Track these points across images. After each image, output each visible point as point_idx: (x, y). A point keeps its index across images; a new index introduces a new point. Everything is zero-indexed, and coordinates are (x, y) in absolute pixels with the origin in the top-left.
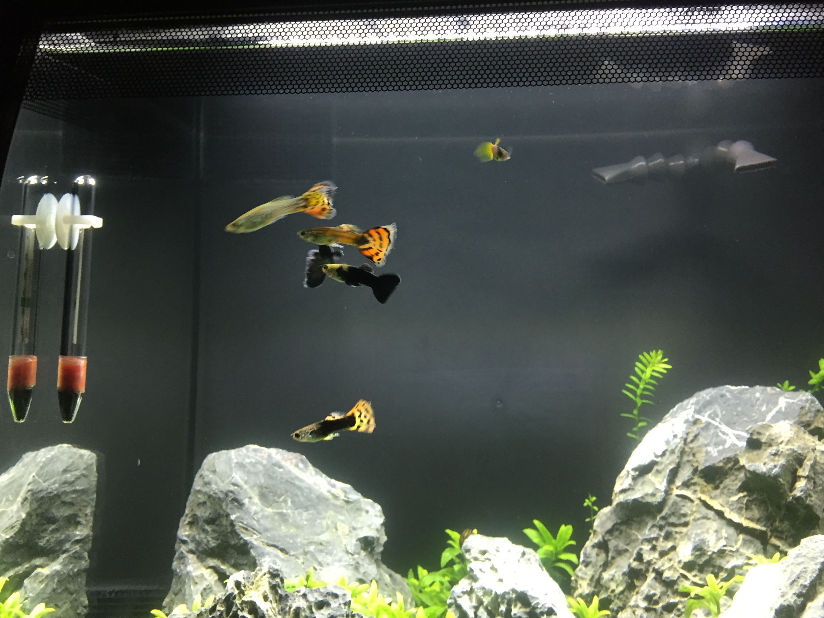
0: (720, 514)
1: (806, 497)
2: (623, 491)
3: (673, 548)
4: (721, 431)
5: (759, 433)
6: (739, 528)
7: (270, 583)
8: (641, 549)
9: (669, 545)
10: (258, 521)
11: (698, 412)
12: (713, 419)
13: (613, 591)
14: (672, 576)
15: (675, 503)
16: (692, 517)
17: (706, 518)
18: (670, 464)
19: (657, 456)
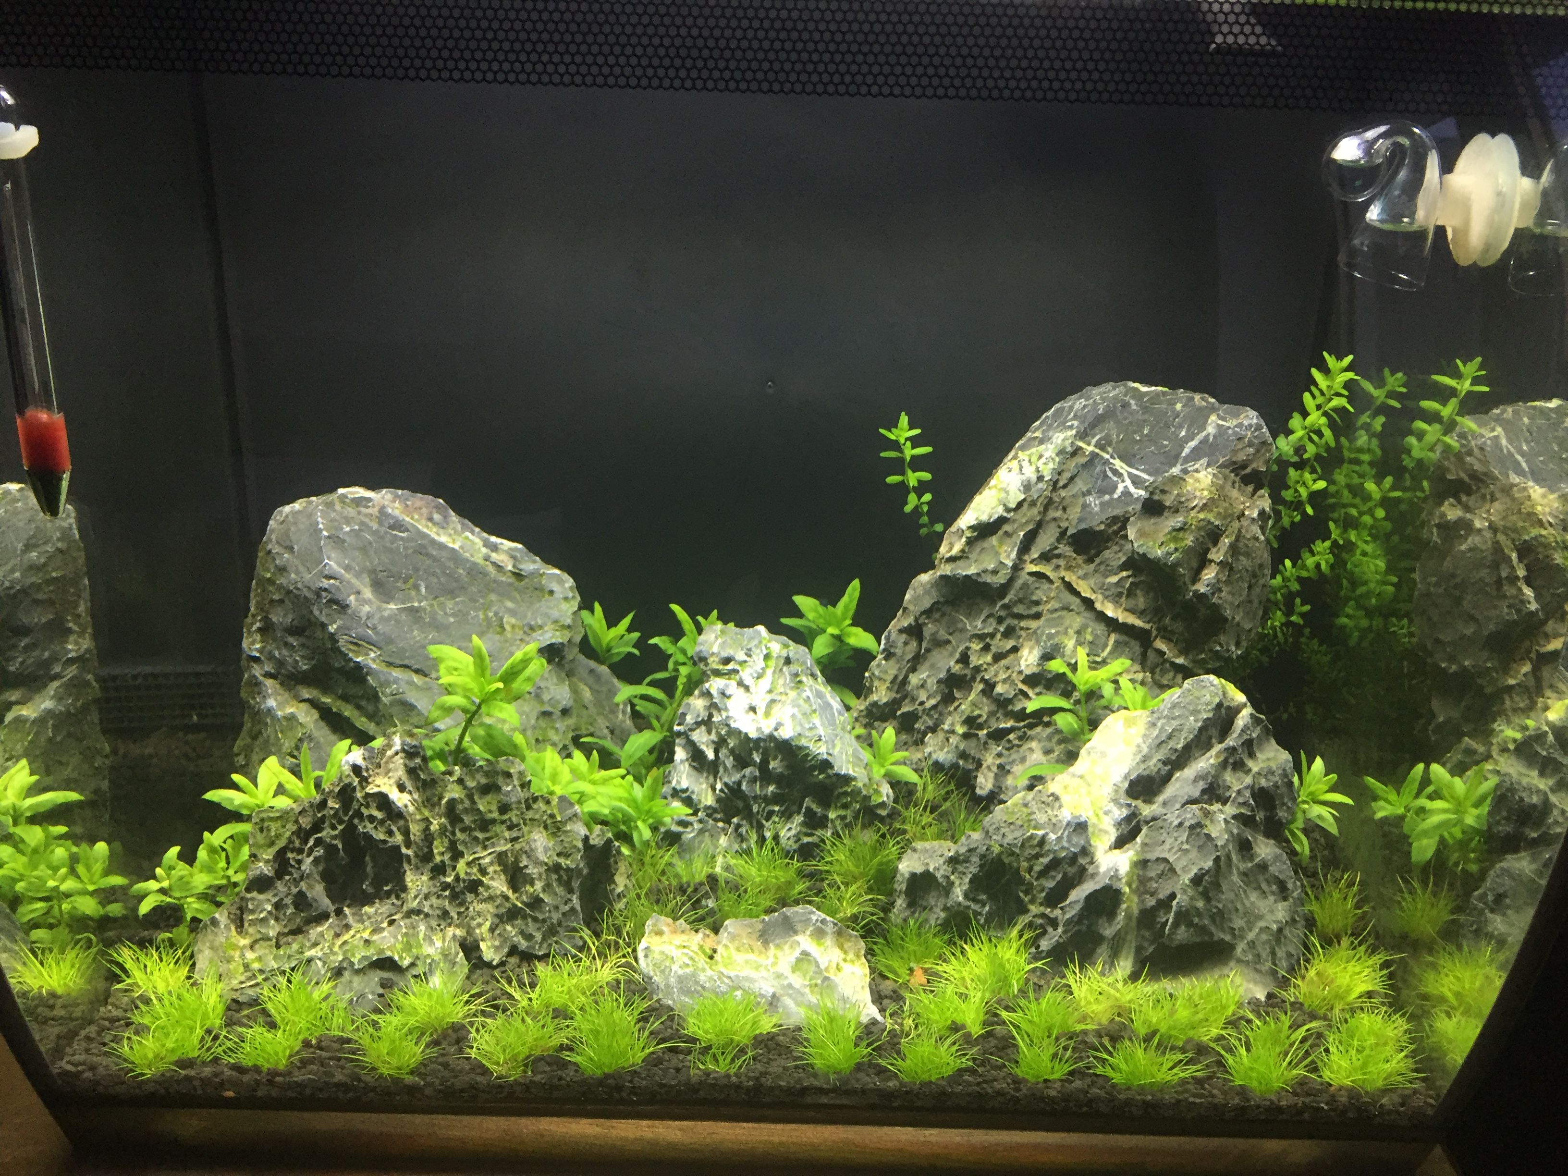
0: (1088, 603)
1: (1213, 594)
2: (952, 559)
3: (1015, 649)
4: (1111, 469)
5: (1163, 492)
6: (1112, 624)
7: (406, 765)
8: (968, 648)
9: (1009, 644)
10: (374, 629)
11: (1083, 435)
12: (1103, 449)
13: (922, 703)
14: (1007, 692)
15: (1025, 585)
16: (1049, 606)
17: (1067, 608)
18: (1027, 522)
19: (1008, 510)
